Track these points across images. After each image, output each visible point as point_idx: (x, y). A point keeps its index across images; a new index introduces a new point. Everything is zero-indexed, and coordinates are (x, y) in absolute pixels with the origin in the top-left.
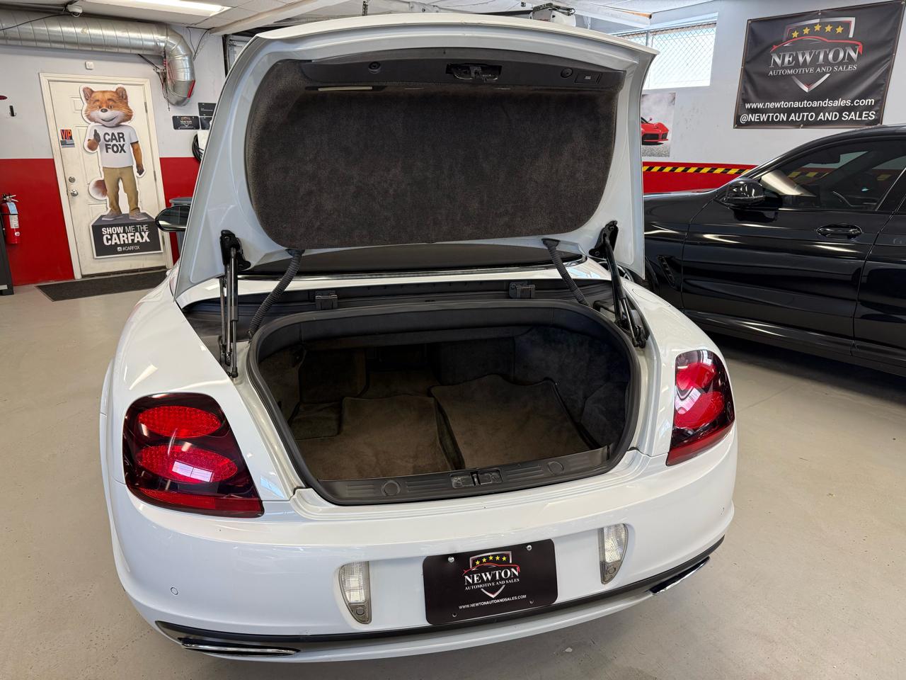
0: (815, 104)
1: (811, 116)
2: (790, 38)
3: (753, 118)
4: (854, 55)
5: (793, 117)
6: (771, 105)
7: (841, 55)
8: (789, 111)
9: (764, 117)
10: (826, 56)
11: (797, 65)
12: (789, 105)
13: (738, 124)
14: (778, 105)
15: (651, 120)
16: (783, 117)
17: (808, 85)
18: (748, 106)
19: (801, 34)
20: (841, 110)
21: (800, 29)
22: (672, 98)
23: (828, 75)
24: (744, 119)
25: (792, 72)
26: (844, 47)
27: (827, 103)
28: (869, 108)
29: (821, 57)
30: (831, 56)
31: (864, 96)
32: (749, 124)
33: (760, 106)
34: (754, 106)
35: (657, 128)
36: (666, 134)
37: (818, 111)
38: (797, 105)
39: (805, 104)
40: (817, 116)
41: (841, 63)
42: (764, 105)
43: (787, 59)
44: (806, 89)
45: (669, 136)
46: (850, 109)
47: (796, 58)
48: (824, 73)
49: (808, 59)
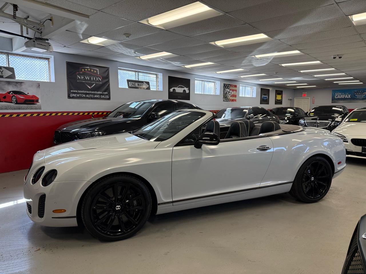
0: (93, 92)
1: (92, 96)
2: (82, 71)
3: (75, 95)
4: (100, 80)
5: (87, 96)
6: (80, 92)
7: (97, 79)
8: (86, 94)
9: (78, 95)
10: (93, 78)
11: (85, 80)
12: (86, 92)
13: (69, 97)
14: (82, 92)
15: (28, 93)
16: (84, 96)
17: (90, 86)
18: (72, 91)
19: (85, 70)
20: (100, 95)
21: (85, 69)
22: (38, 85)
23: (95, 84)
24: (71, 95)
25: (84, 81)
26: (98, 77)
27: (96, 92)
28: (107, 95)
29: (92, 78)
30: (94, 79)
31: (105, 91)
32: (73, 98)
33: (76, 91)
34: (74, 91)
35: (33, 97)
36: (38, 100)
37: (94, 94)
38: (88, 92)
39: (90, 92)
40: (94, 96)
41: (97, 81)
42: (78, 91)
43: (82, 77)
44: (90, 87)
45: (39, 101)
46: (102, 95)
47: (85, 78)
48: (94, 84)
49: (88, 79)
